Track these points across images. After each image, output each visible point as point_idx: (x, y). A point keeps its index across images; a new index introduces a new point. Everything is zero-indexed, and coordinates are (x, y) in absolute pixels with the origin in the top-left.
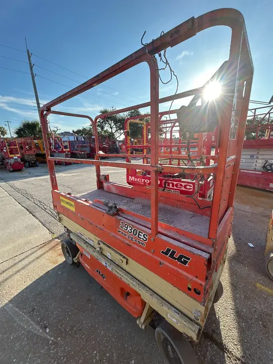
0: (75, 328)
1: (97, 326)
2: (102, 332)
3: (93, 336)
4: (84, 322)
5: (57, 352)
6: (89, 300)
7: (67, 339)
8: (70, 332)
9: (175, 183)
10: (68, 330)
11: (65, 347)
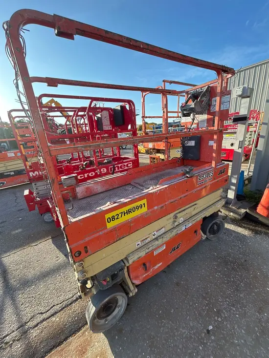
0: (204, 295)
1: (199, 275)
2: (203, 271)
3: (207, 278)
4: (198, 286)
5: (225, 309)
6: (178, 284)
7: (214, 301)
8: (208, 299)
9: (120, 165)
10: (206, 302)
11: (219, 301)
